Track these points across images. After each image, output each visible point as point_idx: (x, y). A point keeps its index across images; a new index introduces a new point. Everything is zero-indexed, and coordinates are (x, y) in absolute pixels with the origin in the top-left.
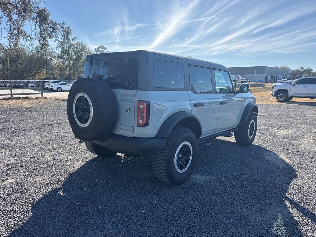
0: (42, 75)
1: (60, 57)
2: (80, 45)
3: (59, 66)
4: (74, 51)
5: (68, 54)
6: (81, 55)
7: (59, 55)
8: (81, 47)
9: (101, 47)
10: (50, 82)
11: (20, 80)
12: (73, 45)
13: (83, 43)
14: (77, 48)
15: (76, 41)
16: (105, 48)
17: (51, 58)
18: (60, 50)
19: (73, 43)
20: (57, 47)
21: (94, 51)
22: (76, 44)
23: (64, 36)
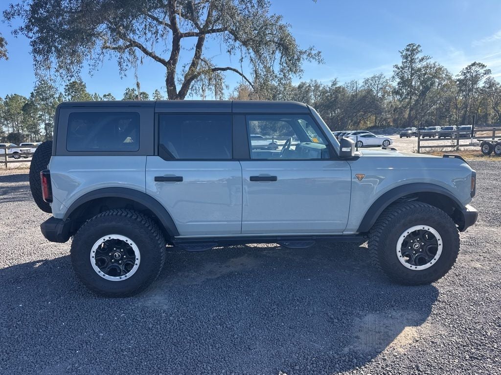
0: (368, 123)
1: (396, 92)
2: (431, 68)
3: (394, 107)
4: (419, 79)
5: (411, 86)
6: (432, 84)
7: (395, 89)
8: (433, 70)
9: (474, 64)
10: (349, 134)
11: (339, 132)
12: (419, 70)
13: (437, 64)
14: (425, 74)
15: (424, 63)
16: (484, 65)
17: (383, 96)
18: (398, 80)
19: (419, 66)
20: (393, 77)
21: (460, 74)
22: (424, 67)
23: (407, 58)
